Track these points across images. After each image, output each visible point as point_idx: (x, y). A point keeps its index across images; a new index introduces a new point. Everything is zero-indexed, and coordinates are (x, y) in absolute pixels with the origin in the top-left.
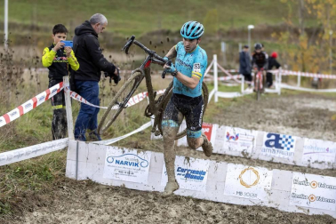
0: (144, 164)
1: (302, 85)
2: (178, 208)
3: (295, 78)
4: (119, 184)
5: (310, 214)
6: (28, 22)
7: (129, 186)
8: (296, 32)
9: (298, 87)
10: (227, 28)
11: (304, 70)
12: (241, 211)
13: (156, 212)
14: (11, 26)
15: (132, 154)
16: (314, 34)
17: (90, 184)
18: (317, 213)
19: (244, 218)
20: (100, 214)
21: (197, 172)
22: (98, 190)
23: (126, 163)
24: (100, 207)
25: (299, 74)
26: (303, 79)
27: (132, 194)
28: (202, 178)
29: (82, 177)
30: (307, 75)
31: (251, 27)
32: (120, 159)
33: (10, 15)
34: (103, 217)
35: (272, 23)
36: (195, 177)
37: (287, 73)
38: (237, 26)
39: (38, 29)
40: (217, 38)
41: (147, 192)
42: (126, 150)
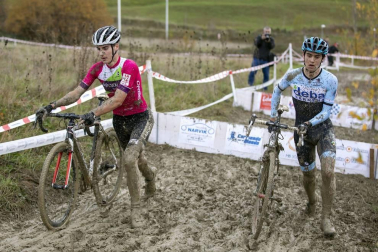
0: (211, 131)
1: (355, 64)
2: (234, 170)
3: (350, 60)
4: (191, 148)
5: (346, 173)
6: (182, 24)
7: (199, 149)
8: (352, 29)
9: (352, 66)
10: (308, 27)
11: (356, 54)
12: (287, 171)
13: (215, 174)
14: (171, 26)
15: (201, 124)
16: (364, 31)
17: (167, 148)
18: (351, 172)
19: (289, 179)
20: (167, 176)
21: (254, 138)
22: (173, 153)
23: (197, 131)
24: (169, 170)
25: (352, 57)
26: (356, 60)
27: (200, 156)
28: (258, 143)
29: (161, 142)
30: (358, 57)
31: (323, 26)
32: (192, 128)
33: (170, 19)
34: (169, 178)
35: (337, 23)
36: (252, 143)
37: (344, 56)
38: (315, 26)
39: (188, 28)
40: (302, 33)
41: (213, 154)
42: (197, 120)
